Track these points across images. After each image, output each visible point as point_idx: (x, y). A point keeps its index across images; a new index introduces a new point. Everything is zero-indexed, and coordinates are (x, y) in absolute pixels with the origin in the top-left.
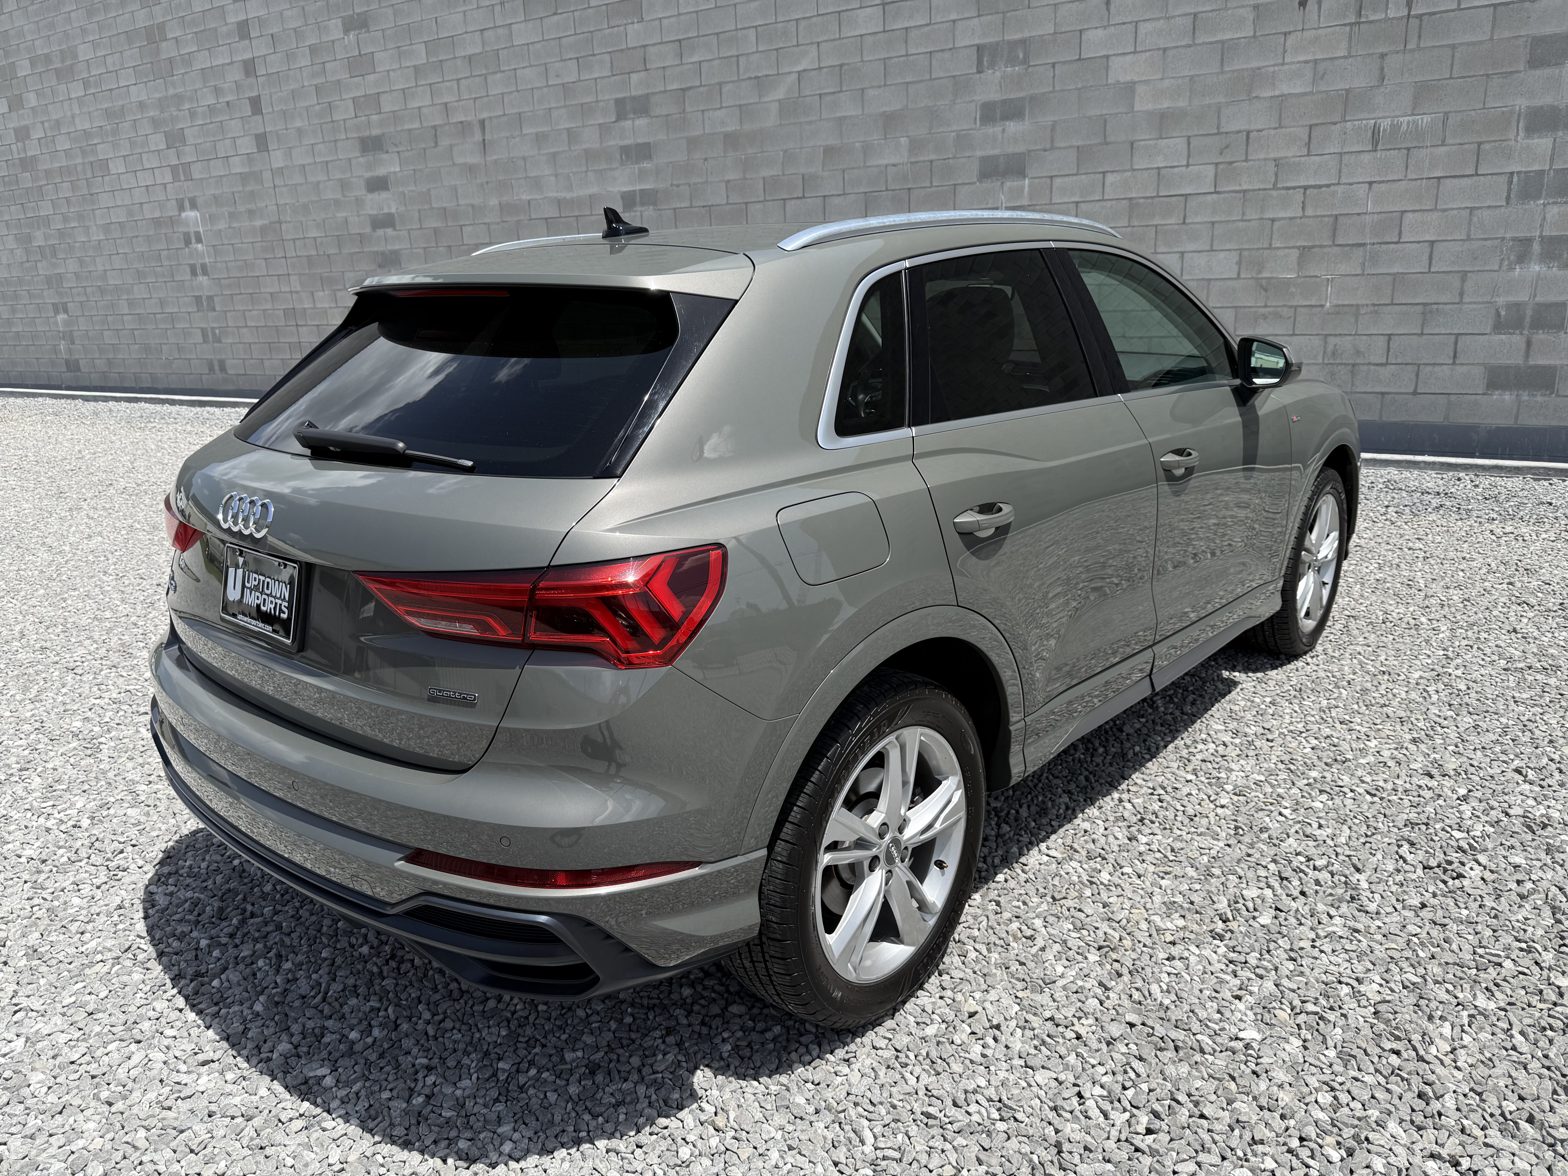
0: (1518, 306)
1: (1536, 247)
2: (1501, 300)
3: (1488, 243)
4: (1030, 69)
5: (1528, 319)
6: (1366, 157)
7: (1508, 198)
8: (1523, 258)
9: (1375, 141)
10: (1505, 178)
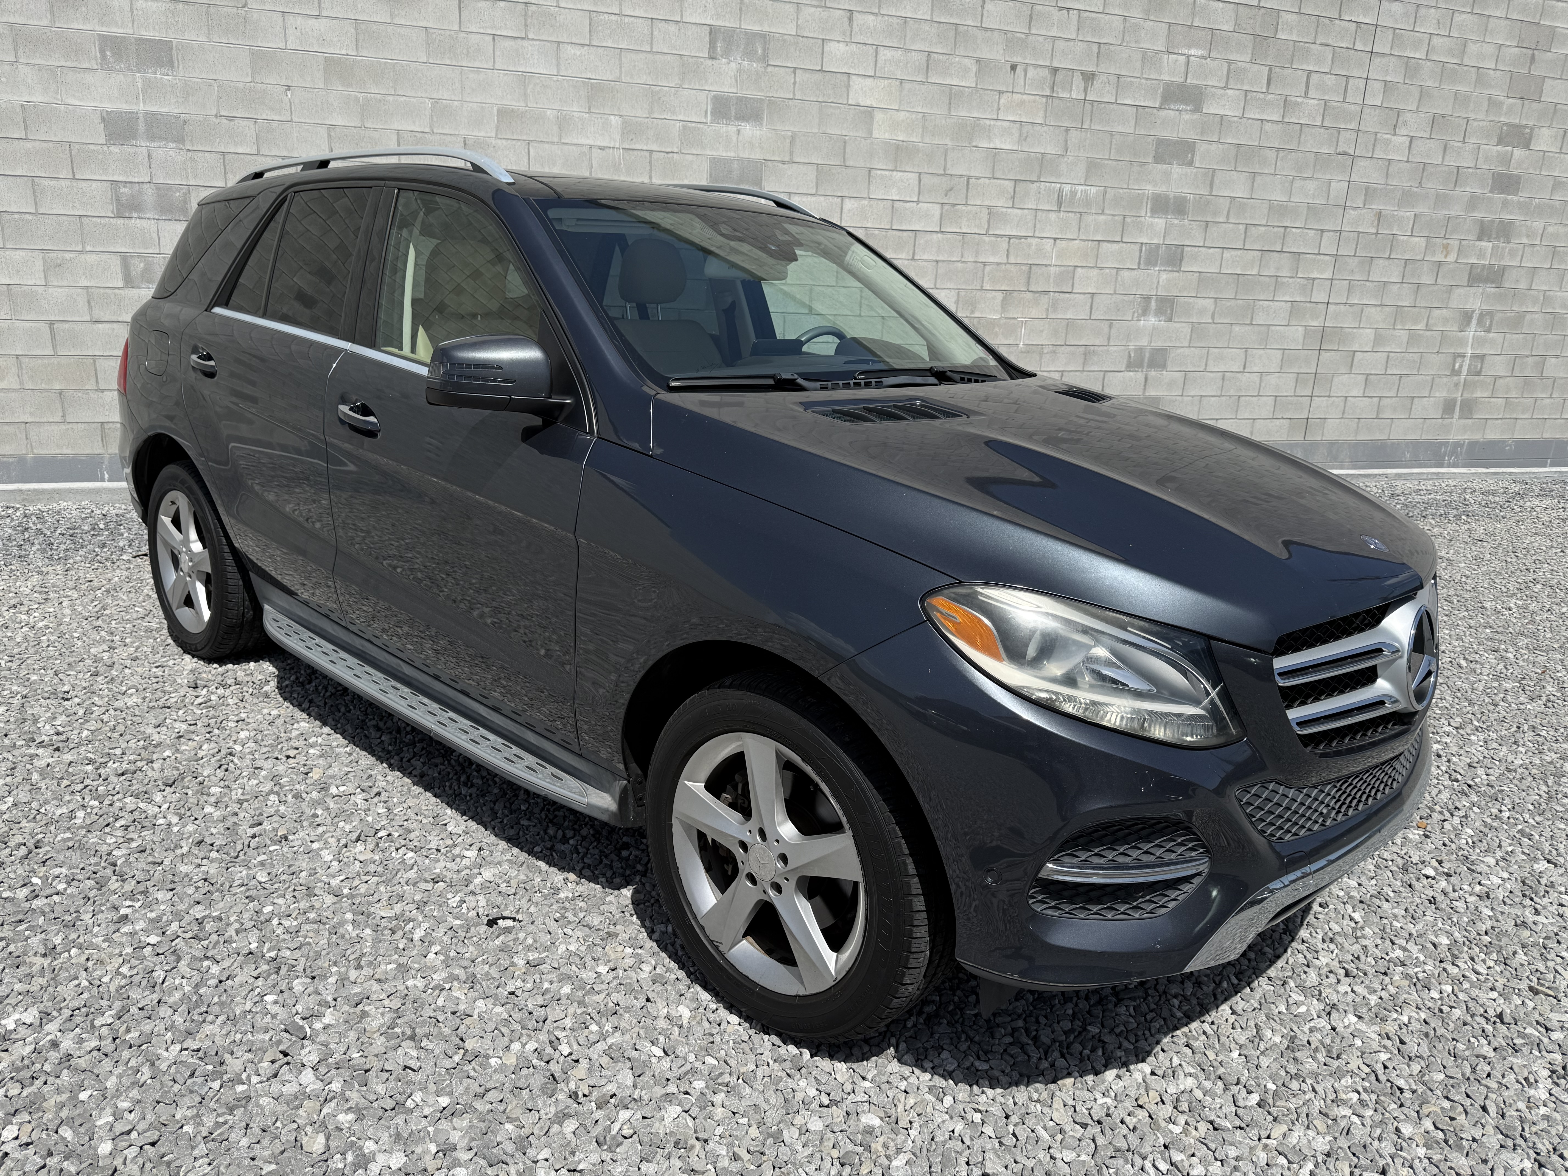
0: (1140, 350)
1: (1153, 304)
2: (1132, 345)
3: (1126, 298)
4: (770, 69)
5: (1146, 360)
6: (1053, 216)
7: (1139, 264)
8: (1145, 312)
9: (1060, 204)
10: (1137, 247)
